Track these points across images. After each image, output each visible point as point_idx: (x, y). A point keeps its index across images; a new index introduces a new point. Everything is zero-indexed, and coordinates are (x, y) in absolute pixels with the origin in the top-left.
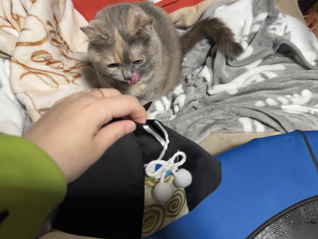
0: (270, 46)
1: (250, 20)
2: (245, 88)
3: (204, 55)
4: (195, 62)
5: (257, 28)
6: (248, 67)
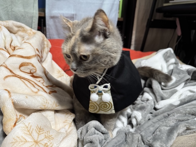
5: (172, 67)
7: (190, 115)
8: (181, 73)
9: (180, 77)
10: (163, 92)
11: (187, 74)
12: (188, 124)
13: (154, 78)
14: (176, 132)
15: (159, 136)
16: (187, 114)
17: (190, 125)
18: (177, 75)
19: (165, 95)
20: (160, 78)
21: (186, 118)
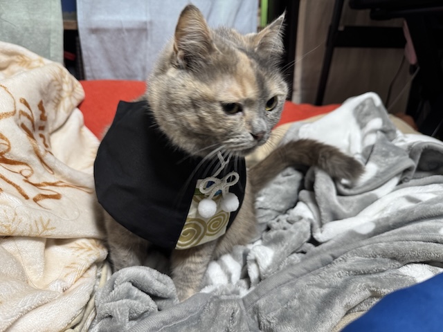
0: (405, 155)
1: (356, 133)
2: (388, 219)
3: (293, 187)
4: (280, 201)
5: (372, 139)
6: (378, 192)
7: (387, 260)
8: (392, 154)
9: (387, 163)
10: (340, 202)
11: (408, 156)
12: (374, 284)
13: (320, 168)
14: (341, 302)
15: (295, 309)
16: (379, 258)
17: (379, 285)
18: (382, 160)
19: (344, 209)
20: (333, 167)
21: (374, 266)
